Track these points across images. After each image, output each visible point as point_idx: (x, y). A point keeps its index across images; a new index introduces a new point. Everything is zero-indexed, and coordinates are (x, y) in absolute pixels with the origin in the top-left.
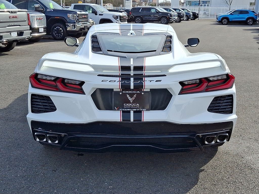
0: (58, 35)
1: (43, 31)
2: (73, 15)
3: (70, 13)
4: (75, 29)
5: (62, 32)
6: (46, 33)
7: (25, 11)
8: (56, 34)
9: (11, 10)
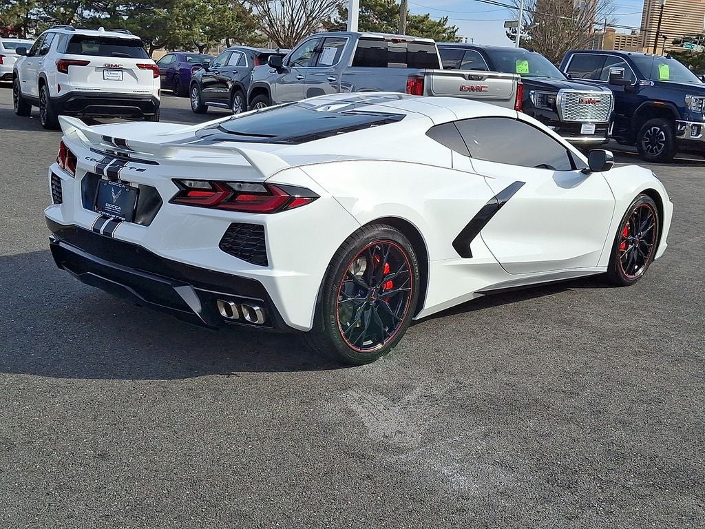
0: (652, 148)
1: (593, 133)
2: (700, 99)
3: (693, 94)
4: (699, 137)
5: (663, 142)
6: (605, 139)
7: (513, 78)
8: (647, 144)
9: (469, 73)
